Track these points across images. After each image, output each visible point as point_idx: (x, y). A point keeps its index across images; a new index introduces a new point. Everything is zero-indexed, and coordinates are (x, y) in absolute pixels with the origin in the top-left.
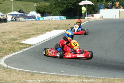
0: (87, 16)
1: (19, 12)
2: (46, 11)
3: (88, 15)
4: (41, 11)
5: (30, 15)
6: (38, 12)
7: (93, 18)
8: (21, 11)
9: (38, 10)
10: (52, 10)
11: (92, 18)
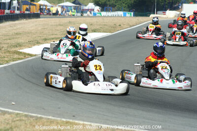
0: (157, 14)
1: (74, 3)
2: (108, 3)
3: (158, 12)
4: (100, 3)
5: (87, 8)
6: (97, 4)
7: (165, 16)
8: (77, 2)
9: (97, 2)
10: (116, 3)
11: (163, 16)
